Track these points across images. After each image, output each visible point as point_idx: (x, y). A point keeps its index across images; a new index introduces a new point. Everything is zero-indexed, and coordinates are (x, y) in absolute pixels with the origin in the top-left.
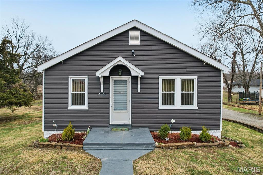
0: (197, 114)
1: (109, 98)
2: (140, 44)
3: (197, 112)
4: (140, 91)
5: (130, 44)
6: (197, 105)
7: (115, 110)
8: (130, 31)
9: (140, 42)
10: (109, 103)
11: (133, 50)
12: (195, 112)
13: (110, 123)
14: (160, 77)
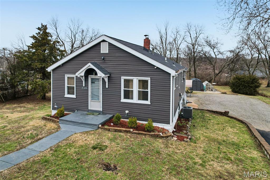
0: (150, 109)
1: (88, 91)
2: (108, 52)
3: (150, 107)
4: (108, 87)
5: (101, 52)
6: (150, 101)
7: (92, 99)
8: (101, 43)
9: (108, 51)
10: (88, 95)
11: (103, 56)
12: (148, 107)
13: (89, 109)
14: (122, 77)
